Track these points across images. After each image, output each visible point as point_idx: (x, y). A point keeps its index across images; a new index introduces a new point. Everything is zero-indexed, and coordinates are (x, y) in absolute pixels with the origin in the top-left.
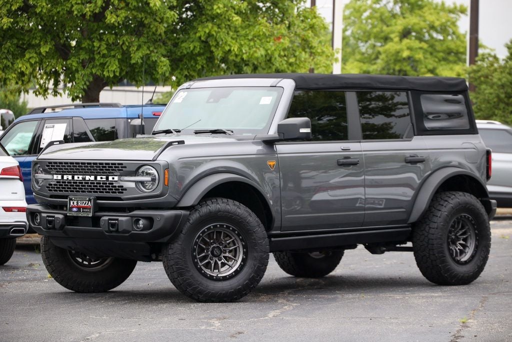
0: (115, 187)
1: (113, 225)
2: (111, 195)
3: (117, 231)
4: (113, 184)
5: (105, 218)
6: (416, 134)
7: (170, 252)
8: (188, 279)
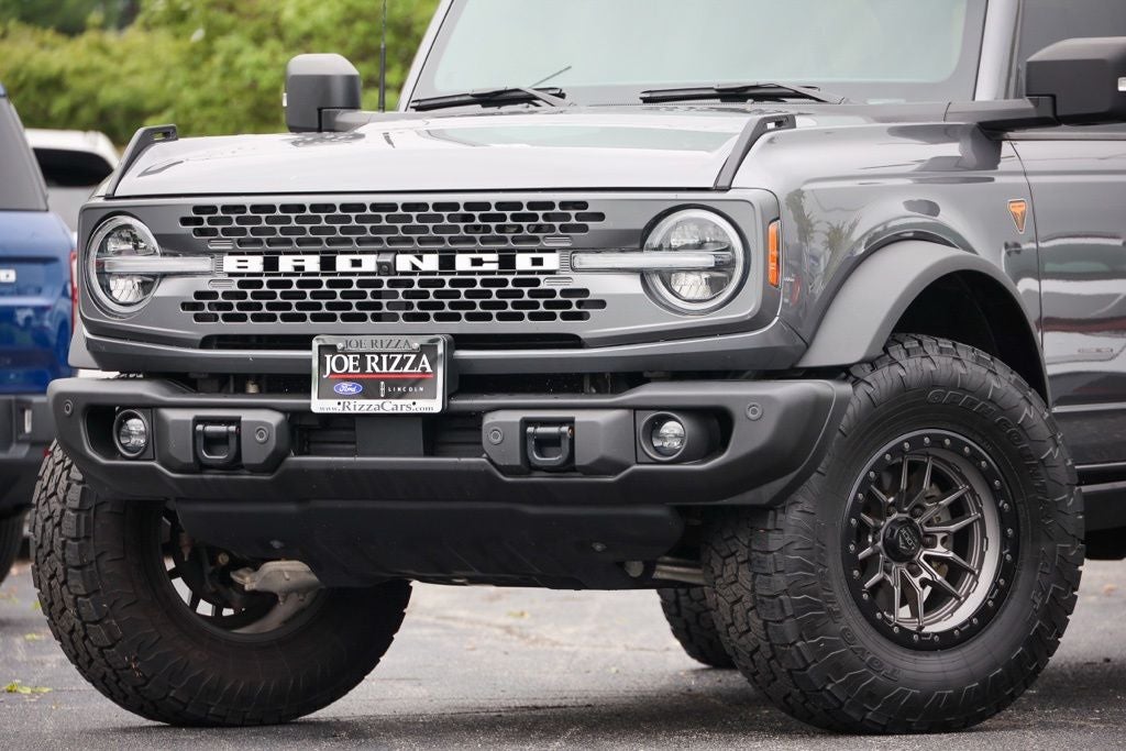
0: (552, 293)
1: (544, 443)
2: (527, 326)
3: (569, 466)
4: (537, 282)
5: (503, 419)
7: (775, 542)
8: (832, 646)
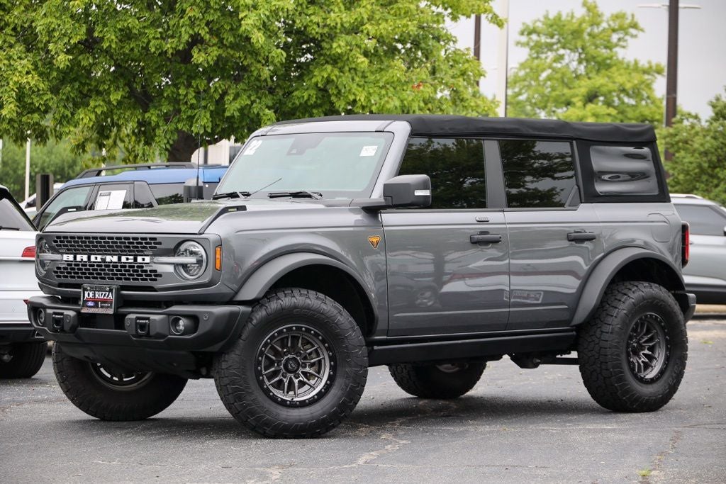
0: (146, 271)
1: (142, 327)
2: (140, 283)
3: (148, 335)
4: (142, 267)
5: (132, 316)
6: (583, 201)
7: (224, 365)
8: (249, 405)
